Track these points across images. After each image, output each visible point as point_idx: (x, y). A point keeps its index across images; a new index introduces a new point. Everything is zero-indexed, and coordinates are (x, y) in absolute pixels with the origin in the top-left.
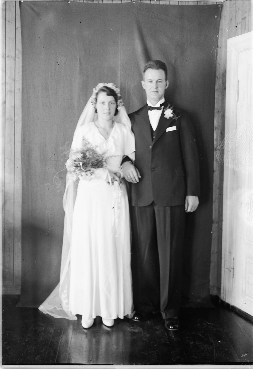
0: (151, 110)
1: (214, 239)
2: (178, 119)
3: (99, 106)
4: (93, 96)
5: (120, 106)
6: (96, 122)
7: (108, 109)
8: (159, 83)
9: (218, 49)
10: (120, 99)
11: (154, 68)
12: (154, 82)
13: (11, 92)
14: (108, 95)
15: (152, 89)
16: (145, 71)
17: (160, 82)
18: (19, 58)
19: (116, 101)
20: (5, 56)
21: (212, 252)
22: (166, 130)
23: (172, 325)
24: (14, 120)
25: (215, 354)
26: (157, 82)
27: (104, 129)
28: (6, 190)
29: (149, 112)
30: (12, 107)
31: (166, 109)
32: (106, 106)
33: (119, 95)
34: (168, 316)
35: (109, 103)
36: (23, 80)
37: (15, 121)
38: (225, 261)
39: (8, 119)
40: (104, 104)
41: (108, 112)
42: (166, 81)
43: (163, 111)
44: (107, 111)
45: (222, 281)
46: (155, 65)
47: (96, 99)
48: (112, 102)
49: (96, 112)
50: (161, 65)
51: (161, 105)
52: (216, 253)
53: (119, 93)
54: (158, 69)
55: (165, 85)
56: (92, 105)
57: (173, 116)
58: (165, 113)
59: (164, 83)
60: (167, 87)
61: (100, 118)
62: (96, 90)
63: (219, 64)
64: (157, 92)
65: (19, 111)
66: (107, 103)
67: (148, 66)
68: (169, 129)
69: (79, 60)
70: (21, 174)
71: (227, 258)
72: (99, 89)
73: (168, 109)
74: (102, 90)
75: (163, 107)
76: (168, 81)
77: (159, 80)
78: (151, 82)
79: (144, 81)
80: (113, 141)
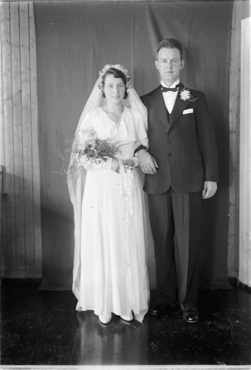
0: (166, 92)
1: (231, 222)
2: (196, 101)
3: (107, 90)
4: (100, 80)
5: (129, 88)
6: (104, 107)
7: (116, 92)
8: (173, 63)
9: (232, 30)
10: (128, 81)
11: (168, 47)
12: (168, 61)
13: (26, 80)
14: (116, 77)
15: (167, 69)
16: (158, 50)
17: (174, 61)
18: (33, 47)
19: (125, 83)
20: (19, 45)
21: (229, 235)
22: (182, 113)
23: (191, 317)
24: (30, 108)
25: (233, 334)
26: (171, 61)
27: (114, 114)
28: (24, 177)
29: (164, 93)
30: (28, 96)
31: (183, 91)
32: (115, 89)
33: (127, 77)
34: (187, 309)
35: (117, 86)
36: (37, 69)
37: (31, 110)
38: (242, 243)
39: (24, 108)
40: (112, 88)
41: (117, 95)
42: (181, 61)
43: (179, 93)
44: (115, 94)
45: (240, 263)
46: (169, 43)
47: (103, 83)
48: (121, 84)
49: (104, 95)
50: (175, 44)
51: (177, 86)
52: (234, 235)
53: (127, 74)
54: (172, 47)
55: (180, 65)
56: (100, 89)
57: (190, 98)
58: (181, 95)
59: (179, 62)
60: (182, 67)
61: (108, 102)
62: (102, 73)
63: (233, 46)
64: (171, 72)
65: (35, 99)
66: (115, 86)
67: (162, 45)
68: (186, 112)
69: (92, 47)
70: (39, 161)
71: (245, 241)
72: (105, 72)
73: (185, 91)
74: (109, 72)
75: (178, 88)
76: (183, 61)
77: (173, 59)
78: (165, 61)
79: (158, 61)
80: (125, 125)
